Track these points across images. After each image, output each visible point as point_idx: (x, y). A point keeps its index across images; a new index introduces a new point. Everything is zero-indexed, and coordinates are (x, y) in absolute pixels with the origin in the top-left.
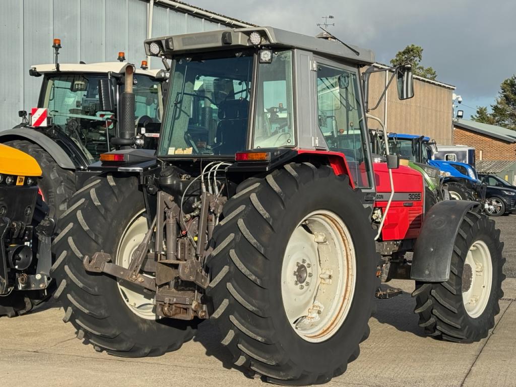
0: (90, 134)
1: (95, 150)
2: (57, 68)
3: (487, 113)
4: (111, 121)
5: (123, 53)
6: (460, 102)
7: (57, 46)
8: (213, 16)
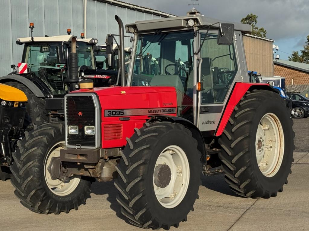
0: (52, 77)
1: (55, 86)
2: (32, 40)
3: (299, 55)
4: (64, 69)
5: (70, 29)
6: (277, 50)
7: (32, 27)
8: (123, 4)
